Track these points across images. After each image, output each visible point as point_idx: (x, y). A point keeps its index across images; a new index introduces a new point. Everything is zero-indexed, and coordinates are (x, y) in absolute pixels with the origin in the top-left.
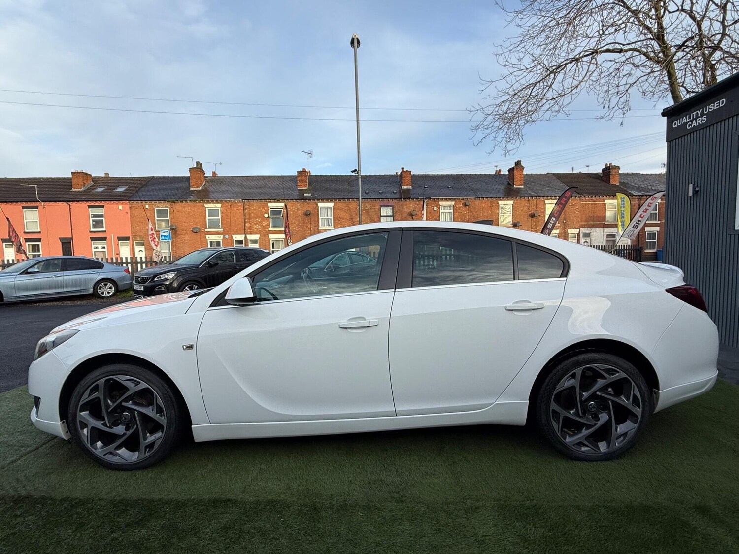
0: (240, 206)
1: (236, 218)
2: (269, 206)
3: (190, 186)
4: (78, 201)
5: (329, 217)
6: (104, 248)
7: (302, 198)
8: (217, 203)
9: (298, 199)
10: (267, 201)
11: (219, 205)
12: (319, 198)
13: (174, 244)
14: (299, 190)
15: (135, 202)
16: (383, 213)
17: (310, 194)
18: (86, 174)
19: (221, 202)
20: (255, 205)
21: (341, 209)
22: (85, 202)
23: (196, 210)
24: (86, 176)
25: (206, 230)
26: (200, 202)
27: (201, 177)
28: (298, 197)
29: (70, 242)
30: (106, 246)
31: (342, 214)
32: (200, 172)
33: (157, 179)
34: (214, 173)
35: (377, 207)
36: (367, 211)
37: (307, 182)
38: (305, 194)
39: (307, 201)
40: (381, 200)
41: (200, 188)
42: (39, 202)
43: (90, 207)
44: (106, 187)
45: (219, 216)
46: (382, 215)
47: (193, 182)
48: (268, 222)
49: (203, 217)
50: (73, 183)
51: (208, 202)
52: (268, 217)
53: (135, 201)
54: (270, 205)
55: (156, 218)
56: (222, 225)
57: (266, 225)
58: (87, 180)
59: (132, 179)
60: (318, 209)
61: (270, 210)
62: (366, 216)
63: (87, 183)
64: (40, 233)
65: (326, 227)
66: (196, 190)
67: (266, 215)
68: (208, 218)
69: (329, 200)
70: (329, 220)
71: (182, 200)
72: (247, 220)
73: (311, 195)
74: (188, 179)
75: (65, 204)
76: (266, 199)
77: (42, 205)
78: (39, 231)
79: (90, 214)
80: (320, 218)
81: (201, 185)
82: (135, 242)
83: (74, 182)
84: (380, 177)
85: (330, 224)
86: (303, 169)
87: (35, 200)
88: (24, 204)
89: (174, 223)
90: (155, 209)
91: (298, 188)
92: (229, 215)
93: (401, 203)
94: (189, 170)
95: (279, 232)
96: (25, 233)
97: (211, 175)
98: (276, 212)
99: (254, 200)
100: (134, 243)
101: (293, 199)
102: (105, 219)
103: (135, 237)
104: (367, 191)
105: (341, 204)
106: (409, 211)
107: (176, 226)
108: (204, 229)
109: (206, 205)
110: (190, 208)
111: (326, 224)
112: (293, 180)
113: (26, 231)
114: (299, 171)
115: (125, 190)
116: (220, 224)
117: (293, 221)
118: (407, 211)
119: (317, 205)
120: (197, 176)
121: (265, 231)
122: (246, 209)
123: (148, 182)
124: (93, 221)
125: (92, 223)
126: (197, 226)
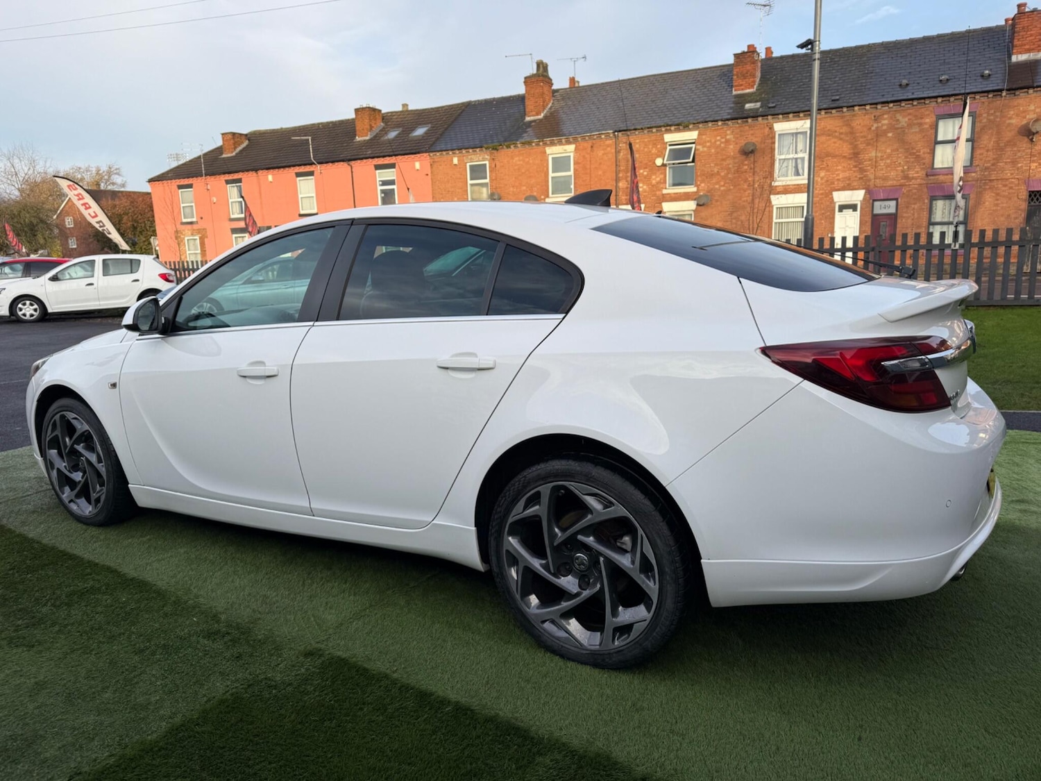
0: (608, 146)
1: (600, 173)
2: (666, 140)
3: (524, 114)
4: (362, 159)
5: (800, 155)
7: (740, 115)
8: (568, 143)
9: (728, 120)
10: (663, 129)
11: (572, 147)
12: (776, 112)
14: (737, 96)
15: (438, 154)
16: (945, 133)
17: (758, 105)
18: (374, 110)
19: (575, 141)
20: (638, 140)
21: (830, 134)
22: (370, 160)
23: (531, 161)
24: (373, 111)
25: (548, 200)
26: (538, 145)
27: (543, 93)
28: (729, 114)
31: (833, 145)
32: (542, 81)
33: (475, 105)
34: (572, 80)
35: (928, 121)
36: (899, 131)
37: (754, 76)
38: (748, 106)
39: (750, 120)
40: (940, 100)
41: (541, 116)
42: (314, 164)
43: (378, 167)
44: (401, 129)
45: (569, 170)
46: (940, 138)
47: (530, 104)
48: (662, 176)
49: (543, 175)
50: (357, 128)
51: (552, 144)
52: (664, 165)
53: (438, 151)
54: (668, 137)
55: (470, 182)
56: (575, 187)
57: (658, 183)
58: (375, 120)
59: (437, 110)
60: (774, 137)
61: (669, 148)
62: (896, 146)
63: (375, 126)
64: (317, 214)
65: (789, 178)
66: (534, 121)
67: (659, 162)
68: (551, 174)
69: (801, 115)
70: (799, 161)
71: (508, 143)
72: (621, 175)
73: (761, 107)
74: (521, 99)
75: (345, 164)
76: (660, 127)
77: (318, 168)
78: (316, 211)
79: (378, 179)
80: (777, 157)
81: (544, 109)
83: (359, 127)
84: (940, 38)
85: (801, 171)
86: (749, 46)
87: (310, 162)
88: (298, 169)
89: (496, 188)
90: (468, 165)
91: (734, 93)
92: (588, 167)
93: (999, 102)
94: (523, 80)
95: (686, 197)
96: (300, 216)
97: (566, 85)
98: (681, 153)
99: (635, 129)
101: (717, 121)
102: (397, 187)
104: (905, 82)
105: (831, 122)
106: (1024, 122)
107: (499, 194)
108: (545, 199)
109: (549, 150)
110: (521, 158)
111: (791, 170)
112: (724, 74)
113: (302, 212)
114: (739, 52)
115: (426, 133)
116: (572, 186)
117: (716, 170)
118: (1016, 122)
119: (771, 128)
120: (537, 91)
121: (655, 195)
122: (619, 152)
123: (461, 112)
124: (383, 191)
125: (380, 196)
126: (532, 192)
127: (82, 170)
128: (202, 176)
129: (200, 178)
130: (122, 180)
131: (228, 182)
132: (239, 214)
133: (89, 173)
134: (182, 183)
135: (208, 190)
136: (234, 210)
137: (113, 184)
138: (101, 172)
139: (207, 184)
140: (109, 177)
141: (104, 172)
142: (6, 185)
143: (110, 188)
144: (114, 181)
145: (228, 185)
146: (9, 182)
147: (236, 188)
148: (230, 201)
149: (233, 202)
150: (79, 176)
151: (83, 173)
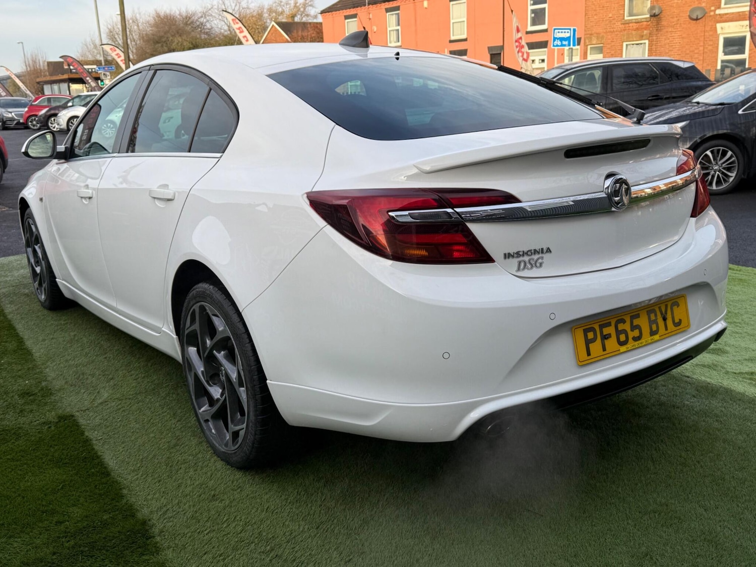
6: (543, 61)
13: (654, 47)
25: (718, 12)
29: (500, 54)
30: (545, 57)
64: (465, 40)
78: (464, 36)
82: (589, 47)
96: (451, 41)
100: (587, 48)
102: (549, 6)
103: (590, 36)
107: (660, 8)
108: (715, 11)
113: (453, 38)
124: (533, 11)
125: (530, 16)
126: (700, 3)
127: (282, 4)
128: (365, 5)
129: (363, 7)
130: (315, 11)
131: (387, 10)
132: (395, 42)
133: (288, 6)
134: (347, 14)
135: (370, 19)
136: (392, 39)
137: (308, 15)
138: (298, 5)
139: (369, 13)
140: (305, 9)
141: (300, 4)
142: (218, 21)
143: (304, 20)
144: (308, 13)
145: (388, 14)
146: (220, 17)
147: (394, 15)
148: (389, 29)
149: (392, 30)
150: (280, 10)
151: (284, 6)
